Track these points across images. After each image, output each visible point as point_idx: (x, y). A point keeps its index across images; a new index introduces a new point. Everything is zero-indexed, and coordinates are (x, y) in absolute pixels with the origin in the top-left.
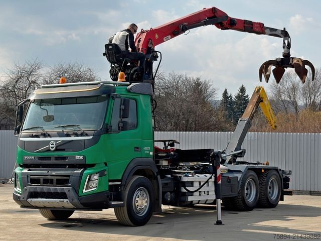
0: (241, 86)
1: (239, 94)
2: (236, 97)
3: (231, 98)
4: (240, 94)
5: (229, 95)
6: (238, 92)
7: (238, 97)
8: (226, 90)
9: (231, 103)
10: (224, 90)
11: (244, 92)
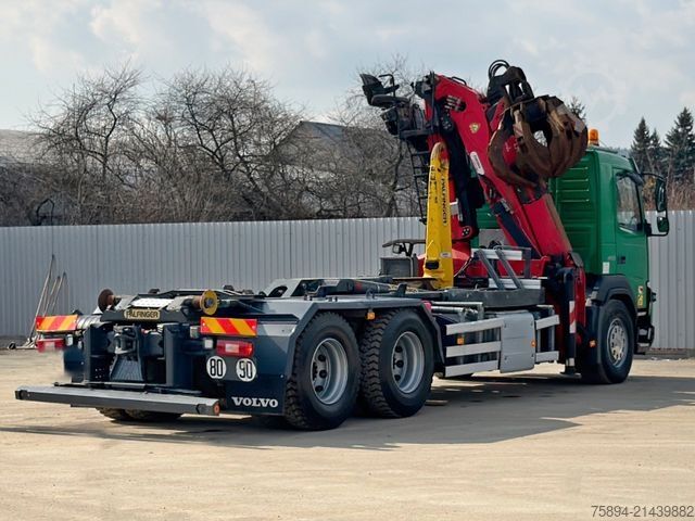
0: (682, 111)
1: (676, 131)
2: (669, 137)
3: (656, 141)
4: (680, 130)
5: (651, 134)
6: (675, 126)
7: (675, 138)
8: (643, 122)
9: (657, 151)
10: (639, 122)
11: (690, 124)
